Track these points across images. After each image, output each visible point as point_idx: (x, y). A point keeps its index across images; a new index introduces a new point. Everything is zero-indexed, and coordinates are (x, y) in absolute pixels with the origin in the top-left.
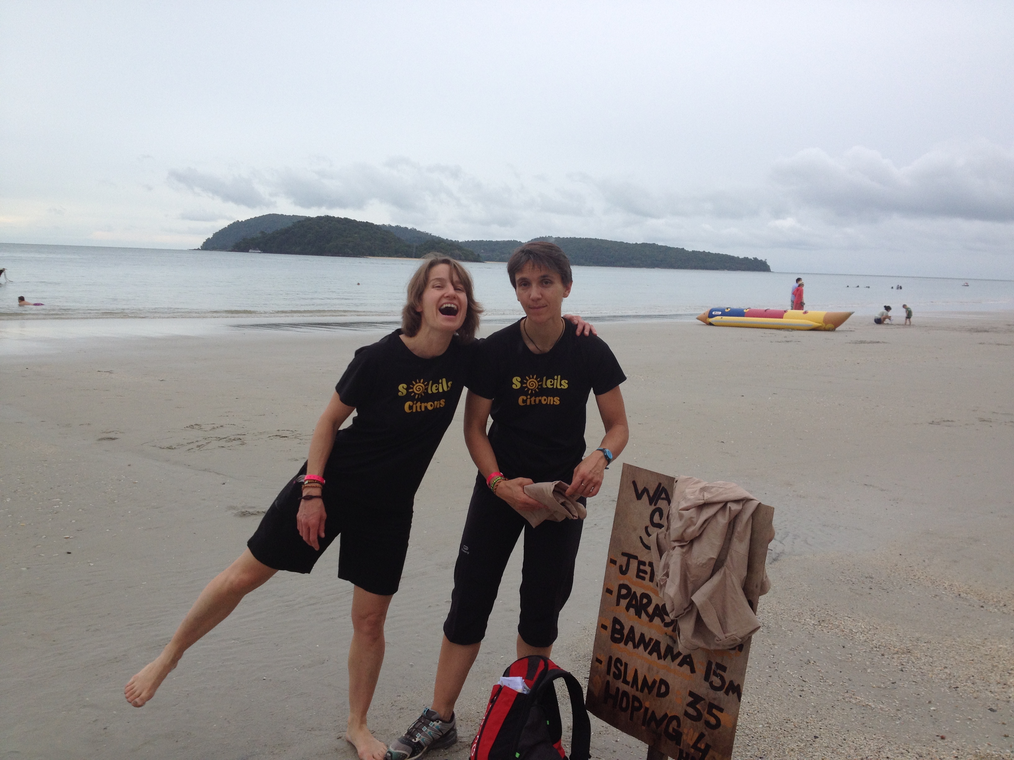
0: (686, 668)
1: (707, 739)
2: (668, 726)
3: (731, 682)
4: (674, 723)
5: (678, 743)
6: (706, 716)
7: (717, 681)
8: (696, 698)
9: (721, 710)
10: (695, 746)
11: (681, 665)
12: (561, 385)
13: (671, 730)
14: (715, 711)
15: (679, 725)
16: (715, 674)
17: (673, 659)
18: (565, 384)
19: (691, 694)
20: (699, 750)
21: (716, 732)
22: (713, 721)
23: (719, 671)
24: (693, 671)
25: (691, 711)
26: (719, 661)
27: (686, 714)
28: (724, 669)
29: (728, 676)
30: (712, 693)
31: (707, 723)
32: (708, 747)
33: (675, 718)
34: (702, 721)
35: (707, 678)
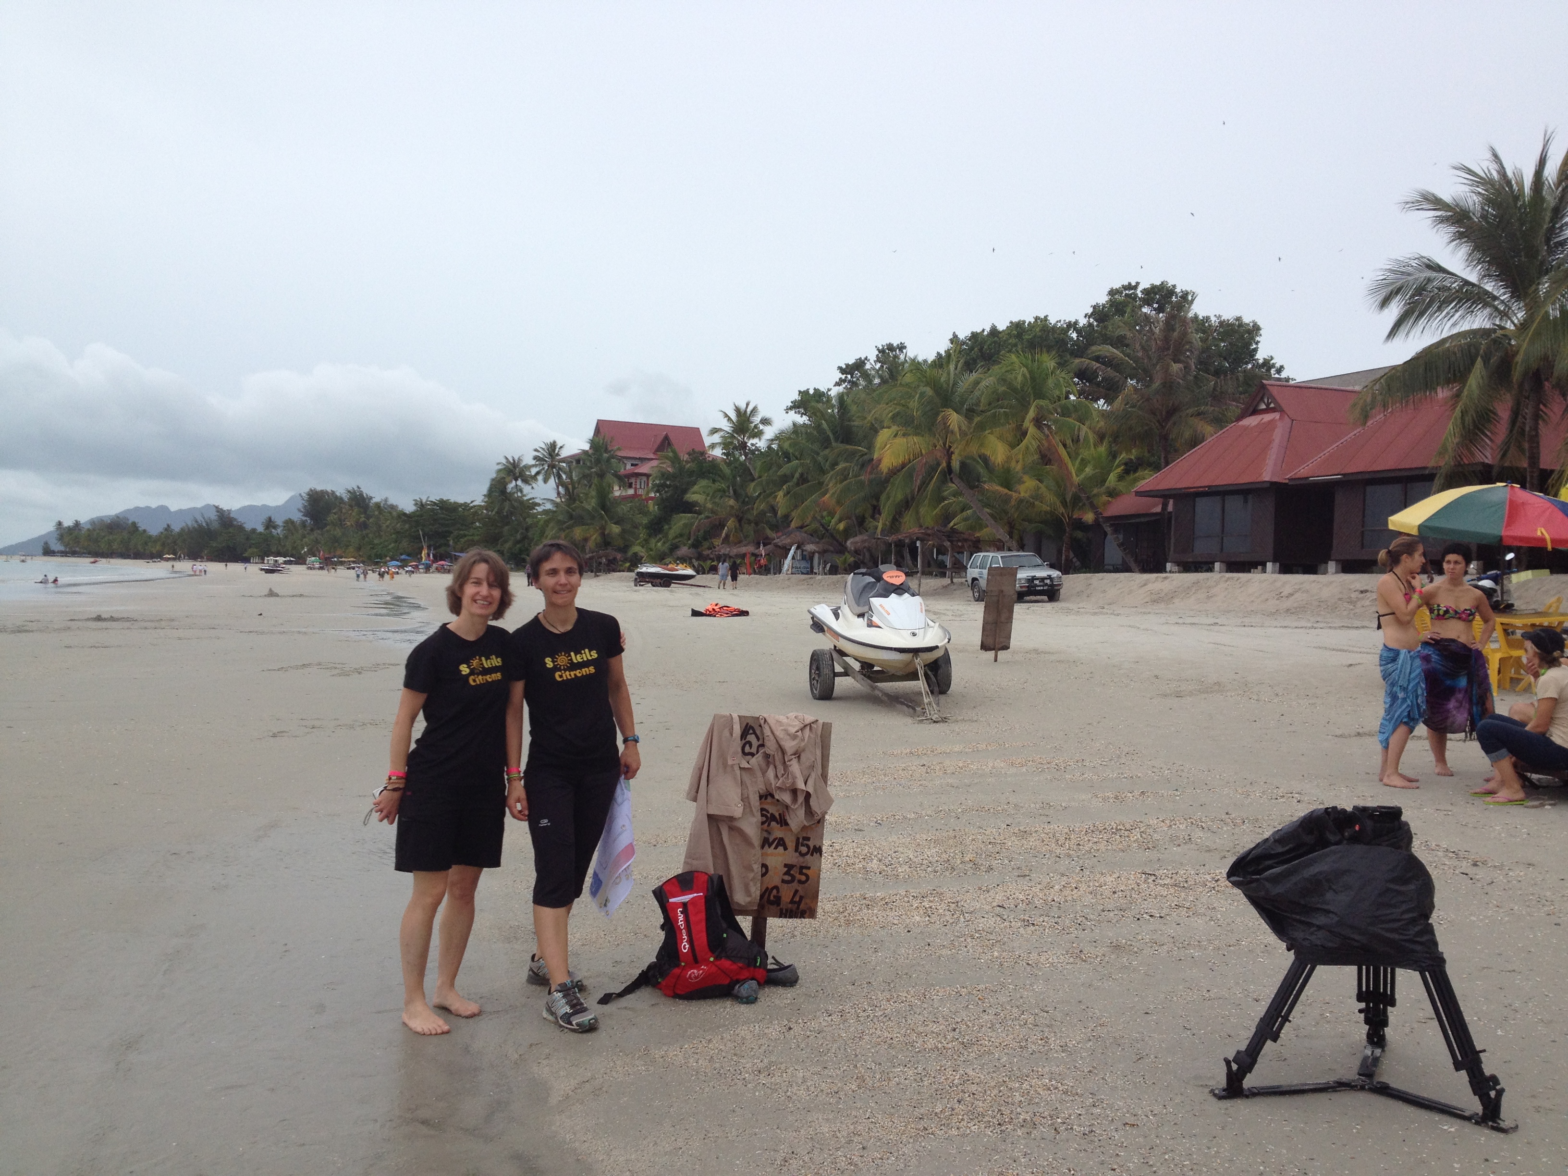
0: (781, 849)
1: (801, 893)
2: (769, 895)
3: (815, 846)
4: (775, 892)
5: (778, 904)
6: (798, 876)
7: (804, 849)
8: (789, 867)
9: (809, 868)
10: (792, 902)
11: (776, 848)
12: (591, 656)
13: (772, 898)
14: (804, 871)
15: (778, 891)
16: (803, 845)
17: (770, 847)
18: (594, 654)
19: (786, 866)
20: (795, 902)
21: (806, 885)
22: (803, 878)
23: (805, 842)
24: (786, 849)
25: (787, 878)
26: (805, 835)
27: (783, 881)
28: (808, 839)
29: (811, 844)
30: (801, 859)
31: (800, 882)
32: (801, 898)
33: (776, 887)
34: (796, 881)
35: (796, 850)
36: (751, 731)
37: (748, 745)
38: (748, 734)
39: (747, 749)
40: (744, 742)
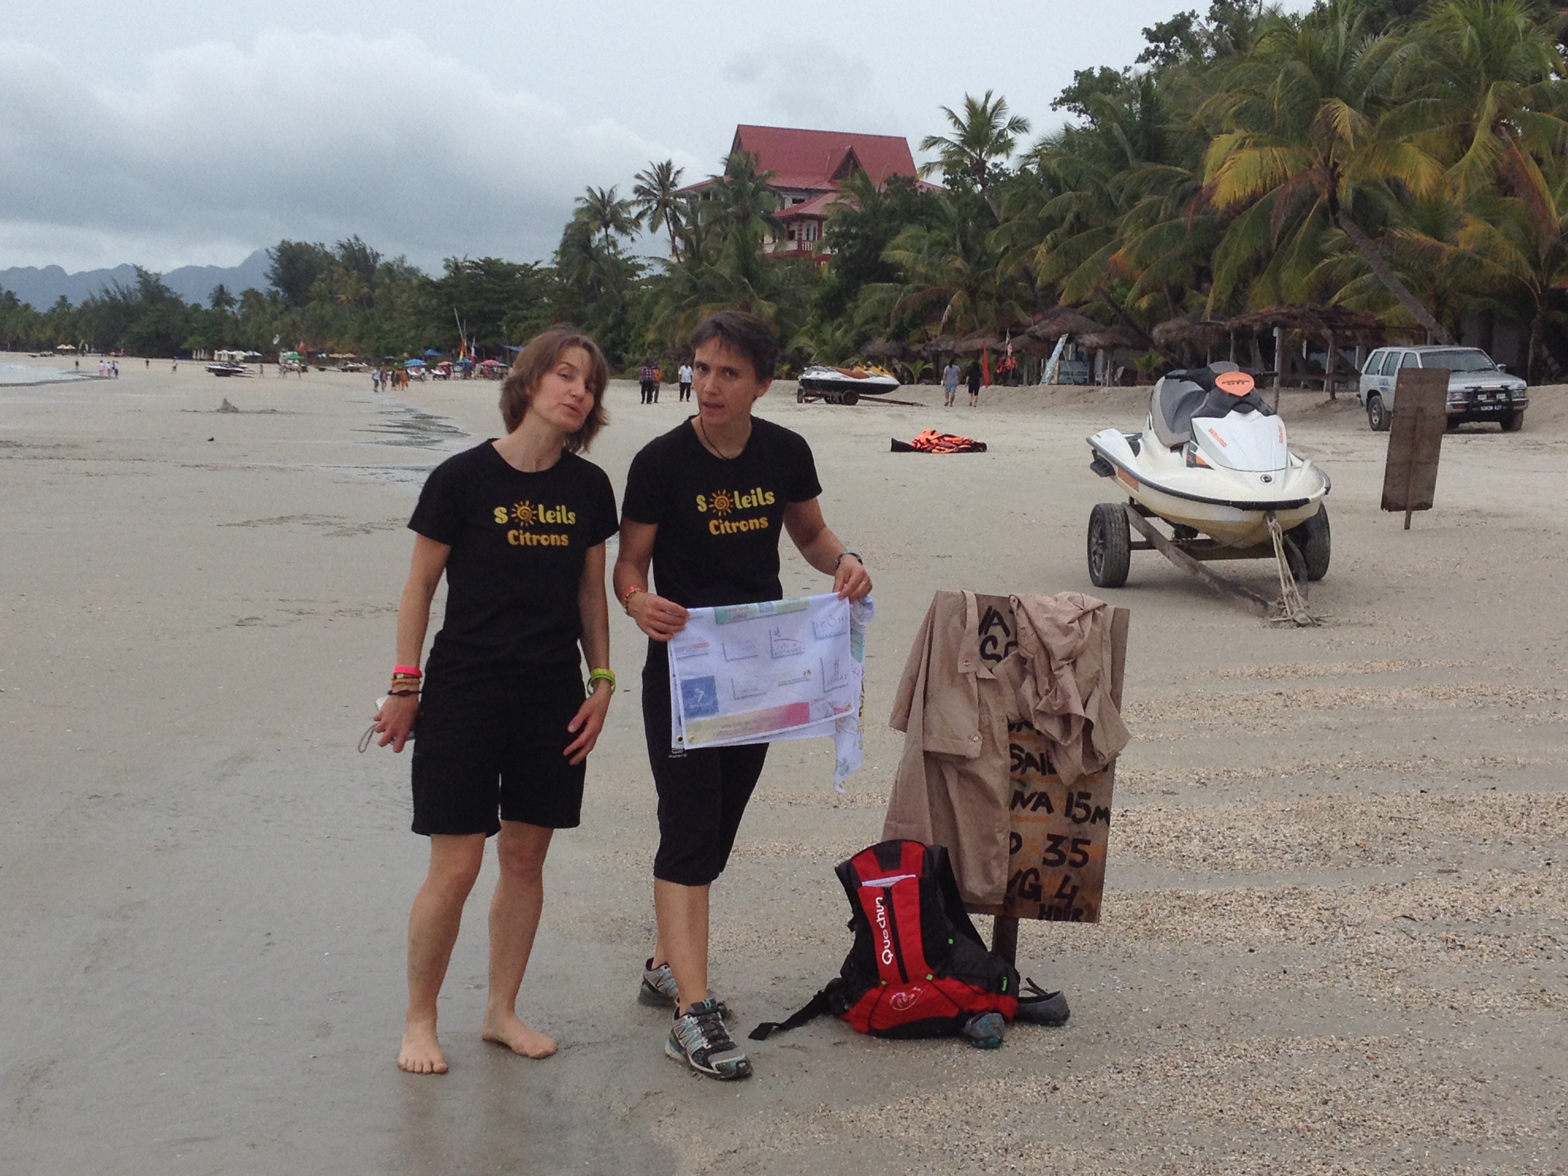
0: (1042, 810)
1: (1075, 880)
2: (1023, 883)
3: (1098, 808)
4: (1032, 877)
5: (1037, 898)
6: (1070, 855)
7: (1080, 812)
8: (1055, 840)
9: (1088, 843)
10: (1059, 895)
11: (1034, 809)
12: (765, 500)
13: (1026, 887)
14: (1081, 847)
15: (1037, 877)
16: (1078, 805)
17: (1024, 806)
18: (770, 498)
19: (1050, 837)
20: (1065, 896)
21: (1083, 869)
22: (1079, 858)
23: (1084, 801)
24: (1050, 810)
25: (1052, 856)
26: (1082, 790)
27: (1046, 862)
28: (1088, 796)
29: (1092, 803)
30: (1075, 828)
31: (1073, 863)
32: (1075, 889)
33: (1034, 871)
34: (1066, 862)
35: (1068, 813)
36: (996, 621)
37: (990, 643)
38: (990, 624)
39: (989, 649)
40: (983, 637)
